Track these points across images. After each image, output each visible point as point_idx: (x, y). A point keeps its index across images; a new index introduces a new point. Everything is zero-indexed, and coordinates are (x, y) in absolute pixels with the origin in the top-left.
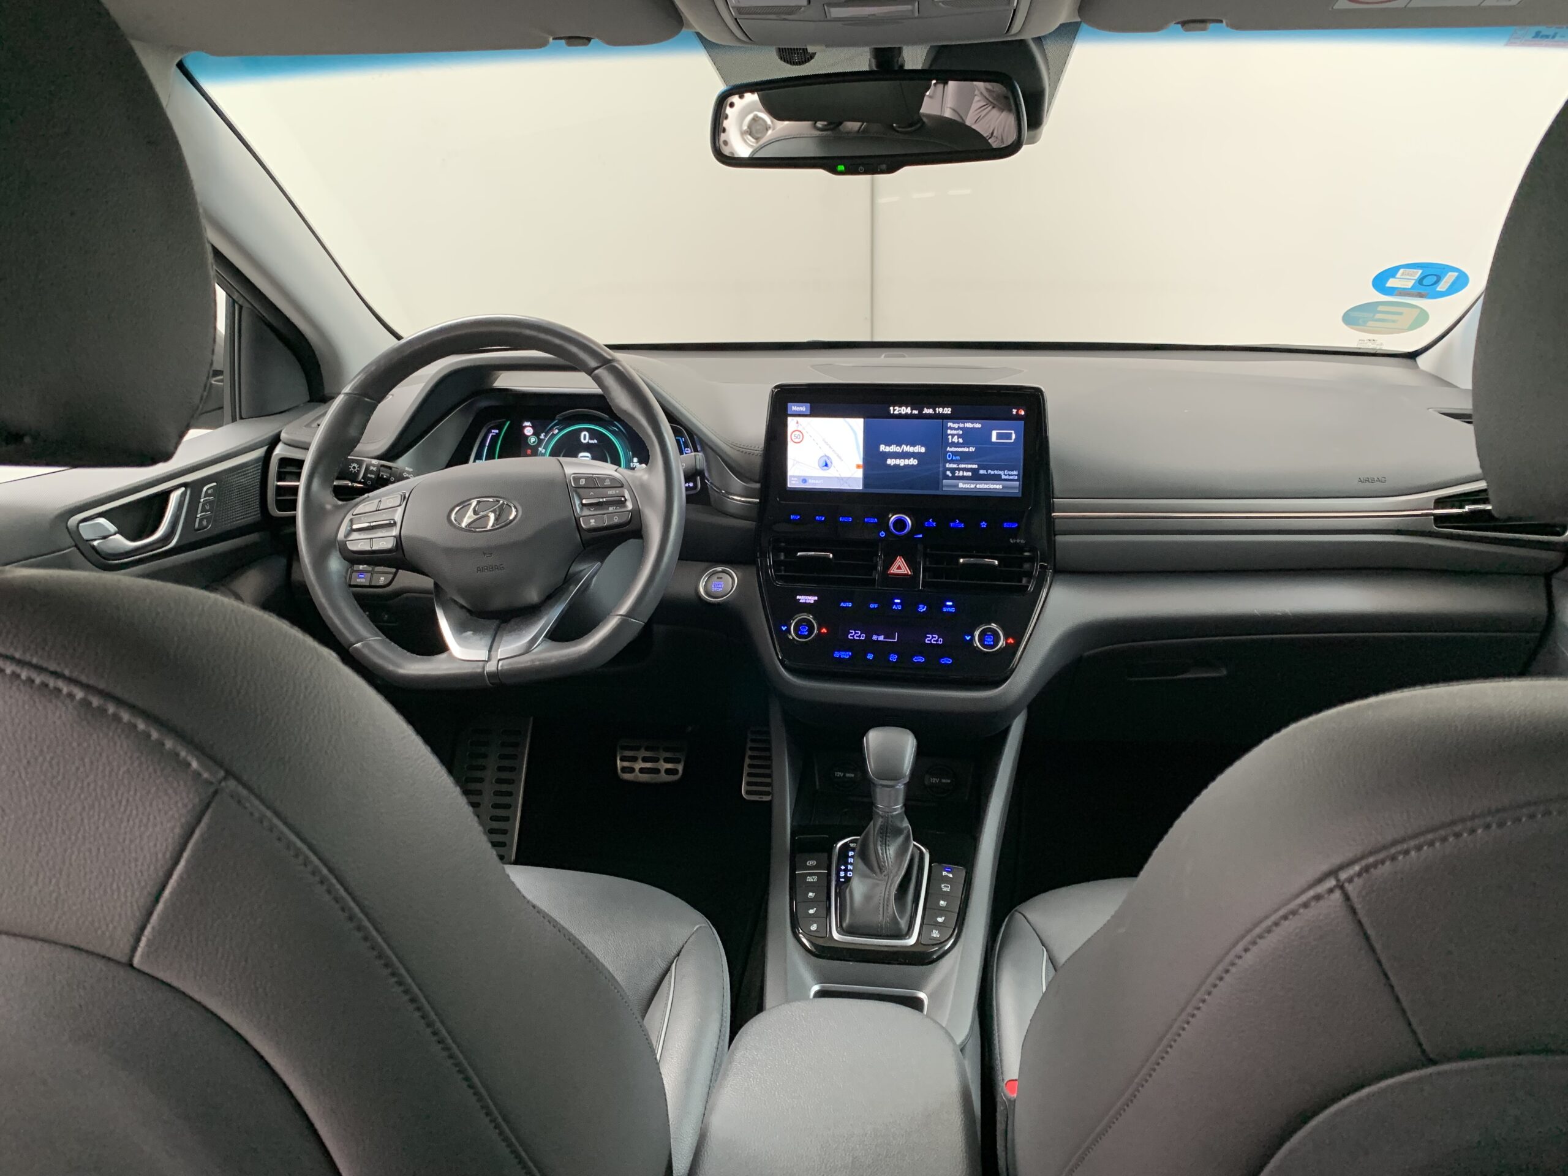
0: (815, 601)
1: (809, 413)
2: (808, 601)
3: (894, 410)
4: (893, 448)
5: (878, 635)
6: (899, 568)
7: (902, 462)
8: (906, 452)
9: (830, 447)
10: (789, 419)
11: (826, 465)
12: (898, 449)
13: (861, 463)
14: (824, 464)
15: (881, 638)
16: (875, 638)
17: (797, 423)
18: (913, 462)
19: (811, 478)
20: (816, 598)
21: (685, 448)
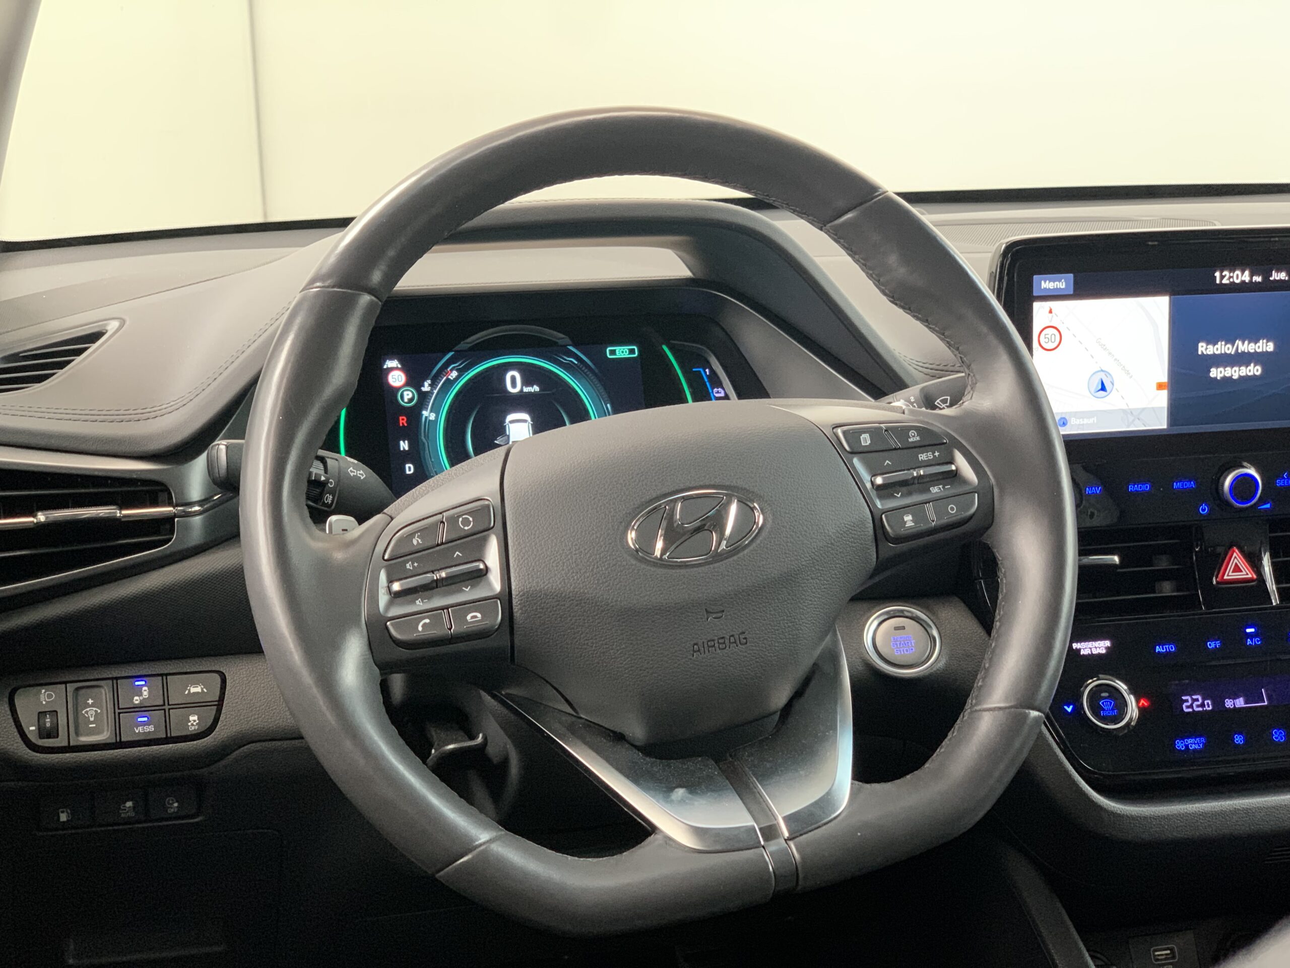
0: (1107, 648)
1: (1072, 293)
2: (1095, 652)
3: (1222, 277)
4: (1222, 348)
5: (1235, 697)
6: (1237, 569)
7: (1235, 372)
8: (1243, 353)
9: (1110, 354)
10: (1036, 305)
11: (1103, 388)
12: (1229, 349)
13: (1164, 378)
14: (1100, 387)
15: (1240, 703)
16: (1229, 704)
17: (1051, 312)
18: (1255, 370)
19: (1076, 414)
20: (1108, 643)
21: (713, 389)
